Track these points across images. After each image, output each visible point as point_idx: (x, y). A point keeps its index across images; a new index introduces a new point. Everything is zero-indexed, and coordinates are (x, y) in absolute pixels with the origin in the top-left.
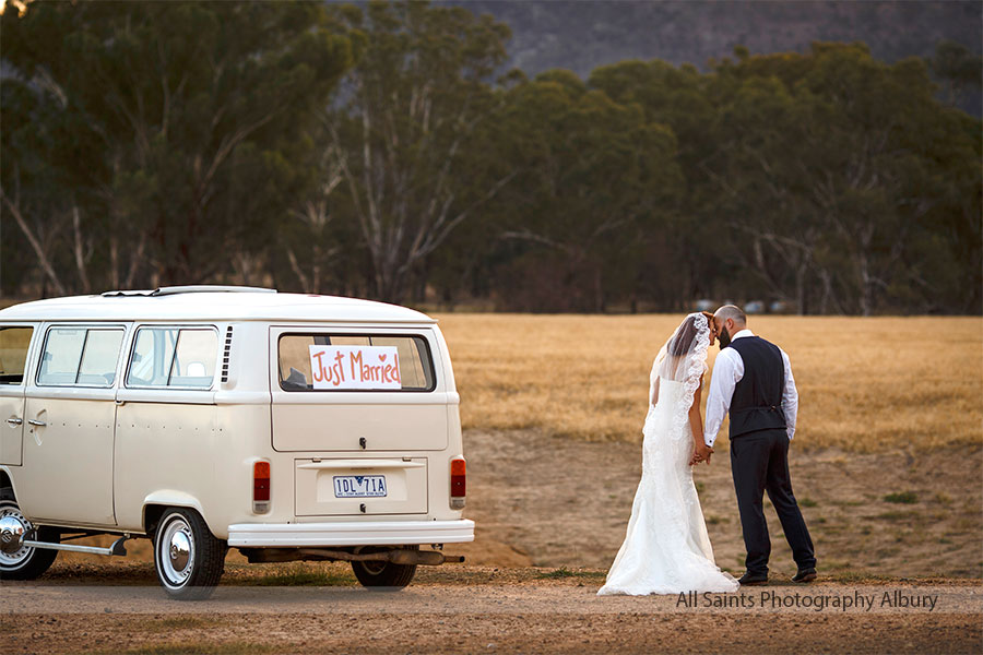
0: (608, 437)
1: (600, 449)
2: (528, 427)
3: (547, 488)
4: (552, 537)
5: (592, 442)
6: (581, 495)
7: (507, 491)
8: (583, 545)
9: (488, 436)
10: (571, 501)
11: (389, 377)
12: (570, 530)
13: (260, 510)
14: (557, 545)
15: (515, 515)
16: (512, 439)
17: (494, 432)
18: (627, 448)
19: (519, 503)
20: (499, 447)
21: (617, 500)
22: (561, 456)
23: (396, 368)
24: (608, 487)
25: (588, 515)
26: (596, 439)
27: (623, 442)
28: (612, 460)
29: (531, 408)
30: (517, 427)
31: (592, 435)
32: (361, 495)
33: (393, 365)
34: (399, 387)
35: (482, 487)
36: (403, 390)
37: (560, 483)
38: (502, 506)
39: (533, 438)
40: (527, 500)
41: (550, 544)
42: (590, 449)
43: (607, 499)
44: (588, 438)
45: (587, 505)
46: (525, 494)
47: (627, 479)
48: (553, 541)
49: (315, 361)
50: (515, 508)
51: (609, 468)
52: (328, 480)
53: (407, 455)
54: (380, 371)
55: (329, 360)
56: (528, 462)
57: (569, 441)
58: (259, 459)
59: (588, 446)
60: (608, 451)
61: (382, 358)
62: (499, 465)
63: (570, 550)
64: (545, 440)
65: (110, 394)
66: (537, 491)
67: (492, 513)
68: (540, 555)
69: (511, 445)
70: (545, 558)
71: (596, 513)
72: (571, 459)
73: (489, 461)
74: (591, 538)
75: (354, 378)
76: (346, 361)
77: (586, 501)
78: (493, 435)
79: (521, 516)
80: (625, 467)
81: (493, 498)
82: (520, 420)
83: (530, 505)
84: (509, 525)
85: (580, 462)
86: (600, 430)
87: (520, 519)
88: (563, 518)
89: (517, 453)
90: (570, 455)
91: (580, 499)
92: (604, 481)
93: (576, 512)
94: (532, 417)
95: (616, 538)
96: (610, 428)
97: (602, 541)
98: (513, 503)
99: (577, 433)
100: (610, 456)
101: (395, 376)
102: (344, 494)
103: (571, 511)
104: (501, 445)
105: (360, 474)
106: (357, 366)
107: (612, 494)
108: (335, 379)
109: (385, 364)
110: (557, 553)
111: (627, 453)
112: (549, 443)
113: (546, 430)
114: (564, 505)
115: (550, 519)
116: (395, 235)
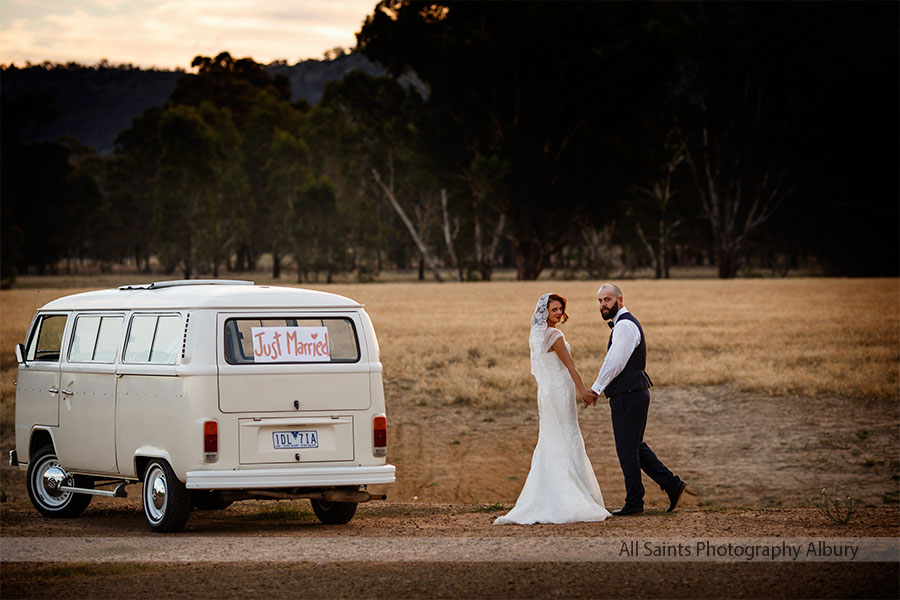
0: (790, 391)
1: (780, 402)
2: (721, 383)
3: (727, 436)
4: (721, 479)
5: (775, 396)
6: (756, 442)
7: (691, 440)
8: (747, 486)
9: (685, 392)
10: (746, 448)
11: (320, 351)
12: (738, 474)
13: (210, 459)
14: (724, 487)
15: (693, 461)
16: (705, 393)
17: (690, 388)
18: (805, 400)
19: (699, 450)
20: (691, 401)
21: (787, 446)
22: (745, 408)
23: (326, 344)
24: (781, 435)
25: (759, 460)
26: (778, 393)
27: (801, 395)
28: (789, 412)
29: (728, 367)
30: (712, 383)
31: (775, 390)
32: (296, 447)
33: (324, 342)
34: (329, 360)
35: (669, 437)
36: (333, 362)
37: (740, 432)
38: (684, 453)
39: (724, 392)
40: (707, 447)
41: (718, 486)
42: (771, 402)
43: (779, 446)
44: (771, 393)
45: (759, 451)
46: (707, 442)
47: (800, 427)
48: (722, 483)
49: (256, 341)
50: (695, 454)
51: (785, 419)
52: (268, 435)
53: (335, 414)
54: (312, 347)
55: (268, 339)
56: (716, 413)
57: (755, 395)
58: (208, 419)
59: (771, 399)
60: (788, 404)
61: (314, 336)
62: (689, 418)
63: (735, 491)
64: (733, 394)
65: (112, 368)
66: (718, 440)
67: (675, 459)
68: (707, 496)
69: (704, 399)
70: (712, 497)
71: (766, 459)
72: (753, 411)
73: (681, 414)
74: (757, 480)
75: (289, 353)
76: (283, 340)
77: (759, 448)
78: (689, 391)
79: (699, 462)
80: (800, 417)
81: (677, 446)
82: (715, 377)
83: (709, 452)
84: (686, 469)
85: (760, 413)
86: (783, 384)
87: (697, 464)
88: (736, 463)
89: (707, 406)
90: (752, 407)
91: (754, 446)
92: (779, 430)
93: (748, 457)
94: (727, 373)
95: (778, 480)
96: (793, 383)
97: (765, 483)
98: (694, 450)
99: (763, 387)
100: (789, 408)
101: (325, 350)
102: (282, 446)
103: (744, 456)
104: (694, 399)
105: (295, 430)
106: (292, 343)
107: (784, 441)
108: (273, 353)
109: (316, 341)
110: (721, 493)
111: (804, 404)
112: (736, 397)
113: (735, 386)
114: (738, 451)
115: (724, 464)
116: (732, 207)
